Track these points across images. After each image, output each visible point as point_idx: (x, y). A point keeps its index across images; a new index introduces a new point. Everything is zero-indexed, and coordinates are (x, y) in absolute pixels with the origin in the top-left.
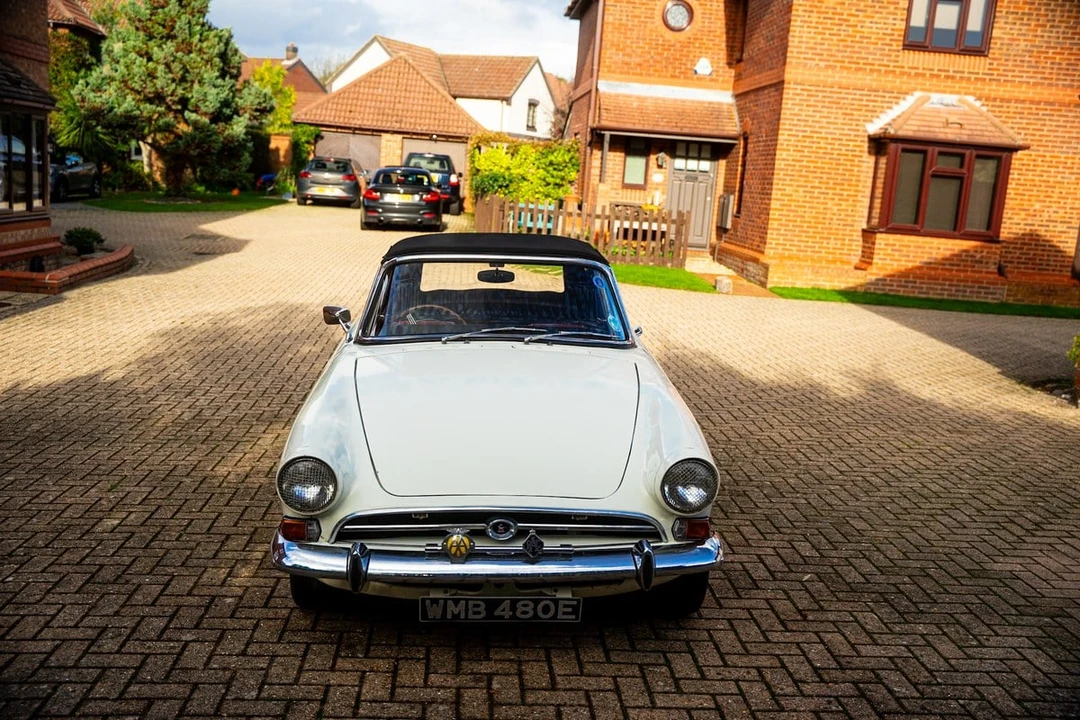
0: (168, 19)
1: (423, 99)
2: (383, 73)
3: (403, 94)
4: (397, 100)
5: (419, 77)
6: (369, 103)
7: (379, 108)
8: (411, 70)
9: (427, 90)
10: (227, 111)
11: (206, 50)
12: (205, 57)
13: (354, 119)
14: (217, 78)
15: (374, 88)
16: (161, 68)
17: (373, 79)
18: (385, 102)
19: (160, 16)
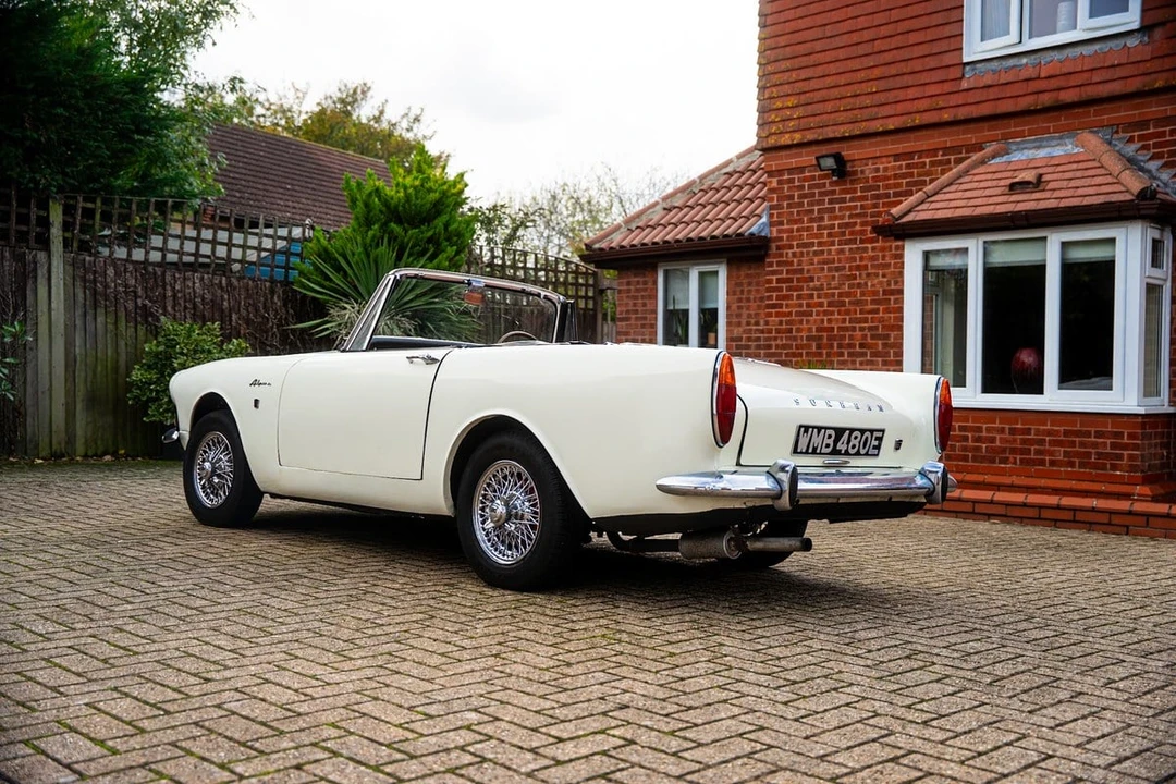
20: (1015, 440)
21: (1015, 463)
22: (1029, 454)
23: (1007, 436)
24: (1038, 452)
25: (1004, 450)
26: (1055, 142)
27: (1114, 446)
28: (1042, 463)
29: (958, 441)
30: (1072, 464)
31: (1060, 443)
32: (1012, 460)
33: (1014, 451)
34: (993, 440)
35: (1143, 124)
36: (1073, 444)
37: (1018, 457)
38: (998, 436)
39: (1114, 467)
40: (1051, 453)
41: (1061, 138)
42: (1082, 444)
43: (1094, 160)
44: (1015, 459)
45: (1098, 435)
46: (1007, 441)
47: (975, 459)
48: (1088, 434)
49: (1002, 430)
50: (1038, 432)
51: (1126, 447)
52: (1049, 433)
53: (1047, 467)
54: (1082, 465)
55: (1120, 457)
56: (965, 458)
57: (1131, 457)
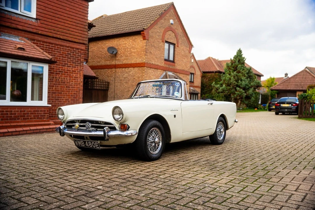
0: (235, 66)
1: (311, 81)
2: (299, 75)
3: (304, 80)
4: (302, 82)
5: (310, 75)
6: (293, 83)
7: (296, 84)
8: (308, 73)
9: (312, 78)
10: (247, 87)
11: (243, 72)
12: (243, 74)
13: (288, 88)
14: (245, 79)
15: (295, 79)
16: (232, 77)
17: (295, 77)
18: (298, 82)
19: (233, 66)
20: (21, 114)
21: (21, 119)
22: (25, 117)
23: (19, 112)
24: (27, 116)
25: (19, 116)
26: (14, 37)
27: (44, 113)
28: (28, 119)
29: (5, 115)
30: (35, 118)
31: (32, 114)
32: (20, 119)
33: (21, 116)
34: (15, 114)
35: (34, 40)
36: (35, 113)
37: (22, 118)
38: (17, 113)
39: (44, 118)
40: (31, 116)
41: (15, 37)
42: (37, 114)
43: (32, 46)
44: (21, 118)
45: (41, 111)
46: (19, 114)
47: (10, 119)
48: (39, 111)
49: (18, 111)
50: (27, 111)
51: (46, 113)
52: (30, 111)
53: (29, 119)
54: (37, 118)
55: (45, 116)
56: (7, 119)
57: (47, 116)
